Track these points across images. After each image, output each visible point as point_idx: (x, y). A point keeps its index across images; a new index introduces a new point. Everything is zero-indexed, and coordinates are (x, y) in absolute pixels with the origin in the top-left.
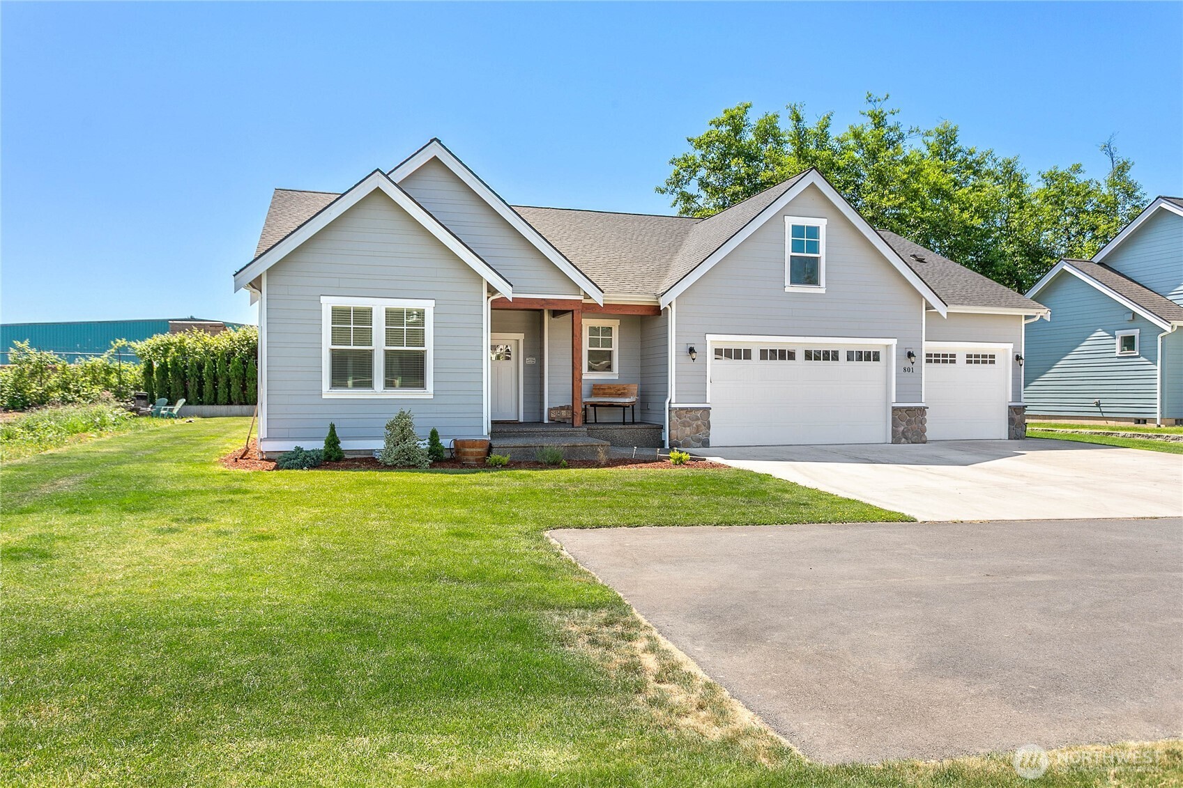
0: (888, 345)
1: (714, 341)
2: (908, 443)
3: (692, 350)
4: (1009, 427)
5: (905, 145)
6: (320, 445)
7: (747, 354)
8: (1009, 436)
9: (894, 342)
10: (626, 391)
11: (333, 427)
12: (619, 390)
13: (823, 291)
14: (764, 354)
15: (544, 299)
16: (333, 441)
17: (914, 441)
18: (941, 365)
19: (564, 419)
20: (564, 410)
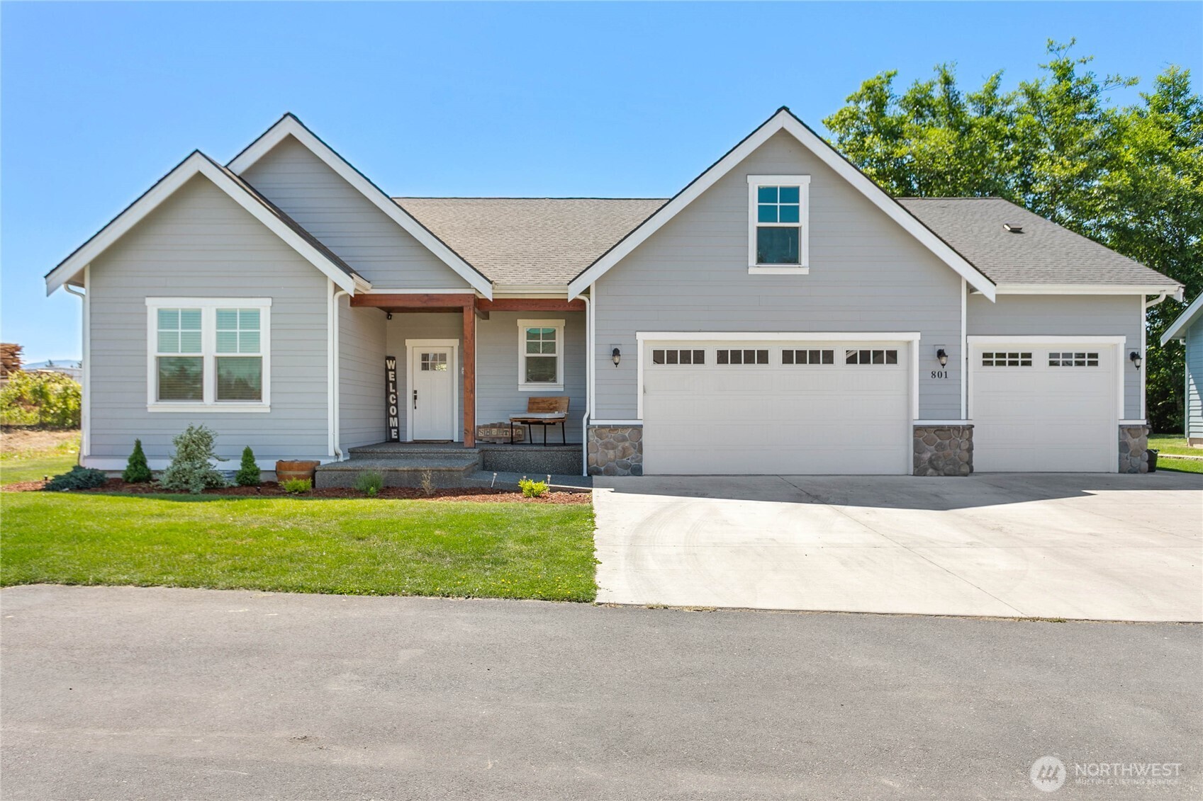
0: (909, 341)
1: (647, 341)
2: (939, 475)
3: (616, 352)
4: (1120, 456)
5: (1099, 99)
6: (122, 465)
7: (699, 357)
8: (1120, 468)
9: (915, 337)
10: (557, 405)
11: (138, 444)
12: (551, 404)
13: (805, 271)
14: (722, 357)
15: (427, 295)
16: (138, 459)
17: (947, 472)
18: (1007, 368)
19: (493, 438)
20: (494, 427)
